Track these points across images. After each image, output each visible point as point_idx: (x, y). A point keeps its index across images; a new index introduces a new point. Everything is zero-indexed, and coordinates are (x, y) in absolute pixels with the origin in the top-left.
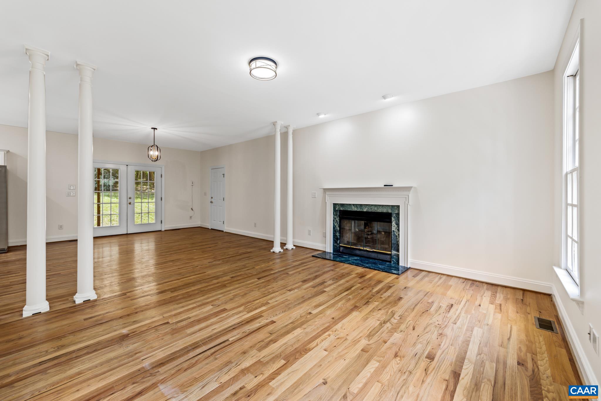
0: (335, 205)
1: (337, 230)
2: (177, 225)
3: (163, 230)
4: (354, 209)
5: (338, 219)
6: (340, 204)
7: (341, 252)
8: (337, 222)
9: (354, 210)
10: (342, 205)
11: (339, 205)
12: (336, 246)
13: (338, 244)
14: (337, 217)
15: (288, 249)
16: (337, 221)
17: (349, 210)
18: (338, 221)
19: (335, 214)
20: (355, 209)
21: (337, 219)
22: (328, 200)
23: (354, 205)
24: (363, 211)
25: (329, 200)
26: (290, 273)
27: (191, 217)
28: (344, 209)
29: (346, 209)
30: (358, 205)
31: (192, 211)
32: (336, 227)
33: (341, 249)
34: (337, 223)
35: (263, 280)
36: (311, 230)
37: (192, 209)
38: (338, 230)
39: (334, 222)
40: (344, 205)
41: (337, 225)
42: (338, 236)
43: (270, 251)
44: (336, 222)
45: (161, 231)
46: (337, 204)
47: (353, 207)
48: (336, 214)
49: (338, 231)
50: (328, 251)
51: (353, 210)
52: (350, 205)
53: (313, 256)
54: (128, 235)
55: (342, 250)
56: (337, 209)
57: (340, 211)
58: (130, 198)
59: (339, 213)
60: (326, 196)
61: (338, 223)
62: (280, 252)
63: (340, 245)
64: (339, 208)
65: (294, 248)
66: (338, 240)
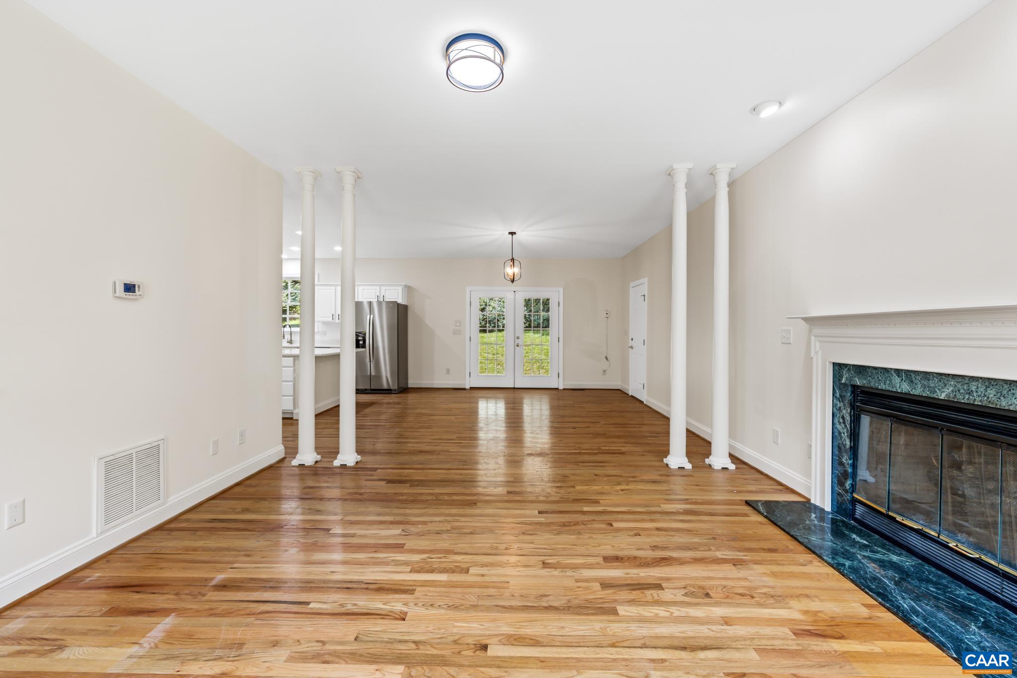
0: (838, 368)
1: (845, 446)
2: (581, 383)
3: (561, 388)
4: (902, 387)
5: (846, 412)
6: (854, 365)
7: (856, 520)
8: (844, 423)
9: (899, 391)
10: (861, 370)
11: (849, 369)
12: (839, 494)
13: (846, 491)
14: (844, 405)
15: (712, 467)
16: (843, 418)
17: (882, 386)
18: (848, 418)
19: (838, 395)
20: (904, 387)
21: (844, 412)
22: (816, 353)
23: (898, 372)
24: (935, 396)
25: (820, 353)
26: (615, 525)
27: (604, 371)
28: (865, 382)
29: (872, 385)
30: (913, 375)
31: (606, 360)
32: (841, 437)
33: (859, 510)
34: (843, 425)
35: (543, 519)
36: (779, 431)
37: (607, 358)
38: (848, 446)
39: (836, 421)
40: (866, 370)
41: (845, 430)
42: (847, 466)
43: (663, 460)
44: (841, 420)
45: (557, 389)
46: (846, 365)
47: (896, 380)
48: (842, 397)
49: (846, 451)
50: (815, 500)
51: (894, 390)
52: (886, 370)
53: (748, 503)
54: (516, 390)
55: (861, 515)
56: (843, 382)
57: (854, 387)
58: (518, 338)
59: (849, 394)
60: (813, 338)
61: (846, 426)
62: (683, 468)
63: (856, 496)
64: (850, 379)
65: (732, 467)
66: (846, 479)
